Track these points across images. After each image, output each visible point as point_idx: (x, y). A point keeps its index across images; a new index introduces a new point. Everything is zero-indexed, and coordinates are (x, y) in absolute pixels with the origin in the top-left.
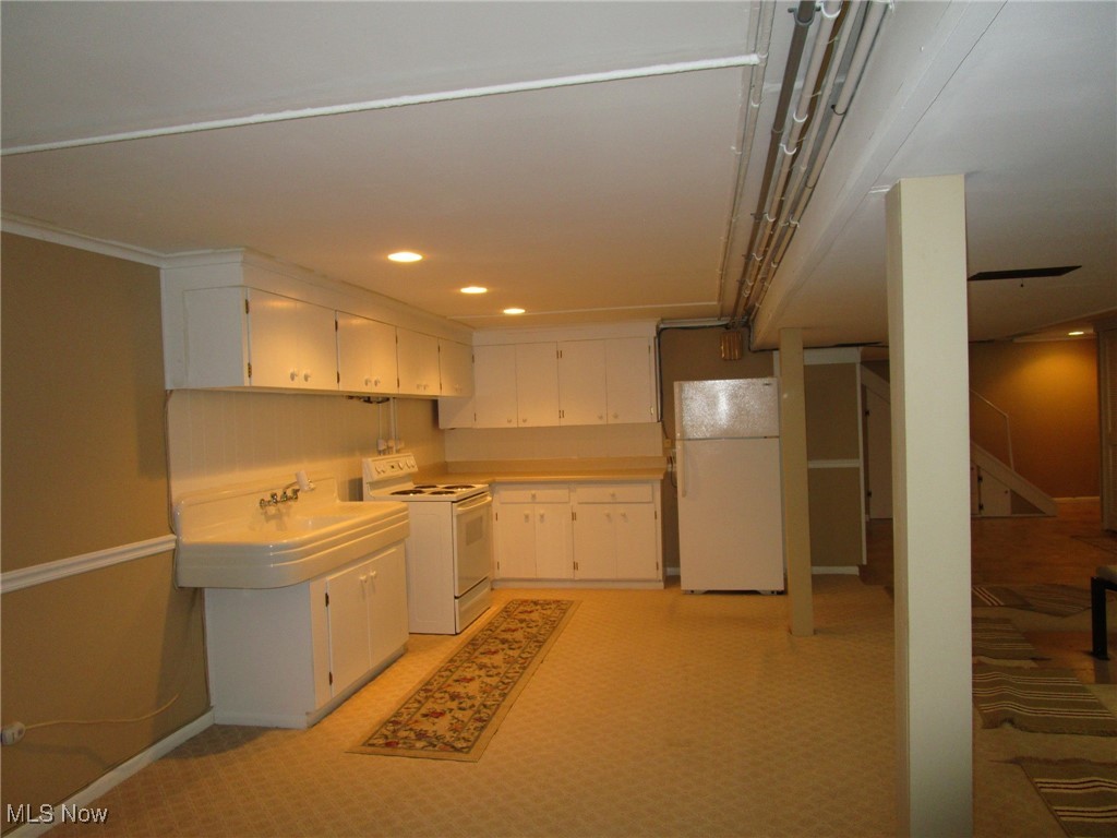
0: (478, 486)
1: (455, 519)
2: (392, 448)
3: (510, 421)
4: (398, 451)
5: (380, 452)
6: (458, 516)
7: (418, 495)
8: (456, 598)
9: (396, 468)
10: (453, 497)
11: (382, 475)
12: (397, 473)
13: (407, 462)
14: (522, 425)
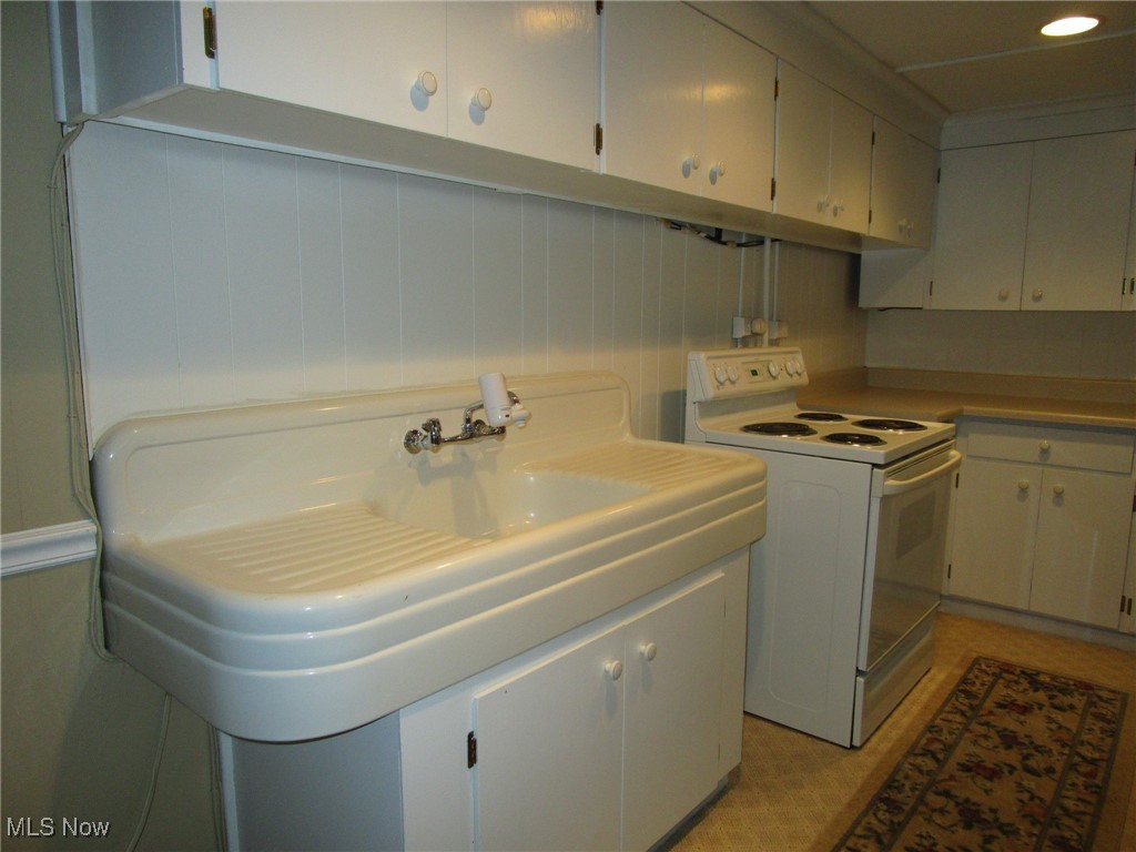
0: (935, 428)
1: (876, 506)
2: (761, 335)
3: (1003, 298)
4: (774, 343)
5: (735, 343)
6: (885, 500)
7: (798, 439)
8: (859, 672)
9: (763, 374)
10: (876, 453)
11: (729, 389)
12: (763, 384)
13: (789, 364)
14: (1029, 305)
